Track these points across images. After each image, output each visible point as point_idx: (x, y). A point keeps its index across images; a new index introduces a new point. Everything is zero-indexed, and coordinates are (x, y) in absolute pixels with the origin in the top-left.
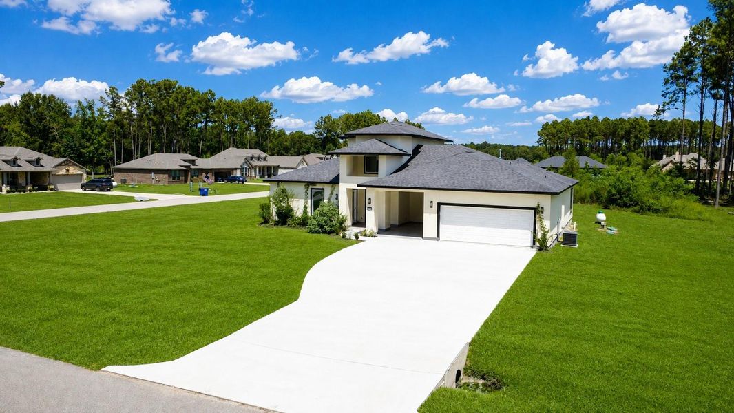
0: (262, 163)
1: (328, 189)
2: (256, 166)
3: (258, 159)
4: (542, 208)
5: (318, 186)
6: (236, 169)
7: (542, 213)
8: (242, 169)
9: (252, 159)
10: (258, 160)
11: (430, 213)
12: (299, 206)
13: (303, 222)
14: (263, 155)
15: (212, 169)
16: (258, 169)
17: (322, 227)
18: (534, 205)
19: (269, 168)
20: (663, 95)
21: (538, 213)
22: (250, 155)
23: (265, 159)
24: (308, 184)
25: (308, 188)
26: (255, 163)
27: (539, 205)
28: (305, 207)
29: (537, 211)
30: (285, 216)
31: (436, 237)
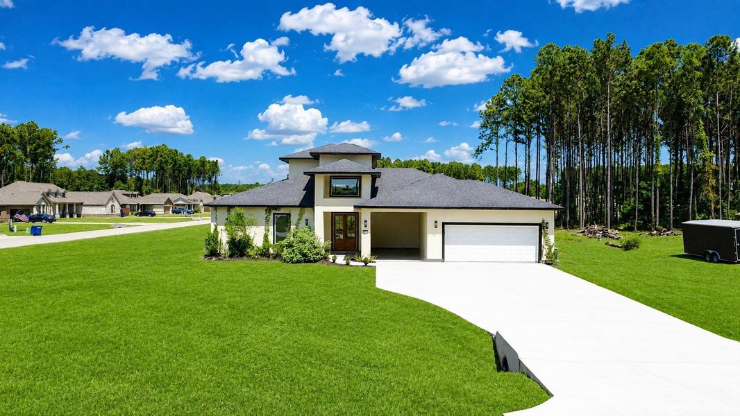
0: (59, 200)
1: (295, 215)
2: (55, 204)
3: (56, 194)
4: (547, 223)
5: (282, 211)
6: (33, 206)
7: (547, 228)
8: (39, 207)
9: (48, 194)
10: (56, 196)
11: (434, 234)
12: (259, 234)
13: (264, 254)
14: (62, 190)
15: (8, 206)
16: (57, 206)
17: (304, 255)
18: (539, 221)
19: (71, 205)
20: (480, 138)
21: (544, 229)
22: (46, 191)
23: (64, 195)
24: (269, 208)
25: (270, 212)
26: (52, 199)
27: (543, 221)
28: (266, 236)
29: (542, 227)
30: (239, 248)
31: (441, 258)
